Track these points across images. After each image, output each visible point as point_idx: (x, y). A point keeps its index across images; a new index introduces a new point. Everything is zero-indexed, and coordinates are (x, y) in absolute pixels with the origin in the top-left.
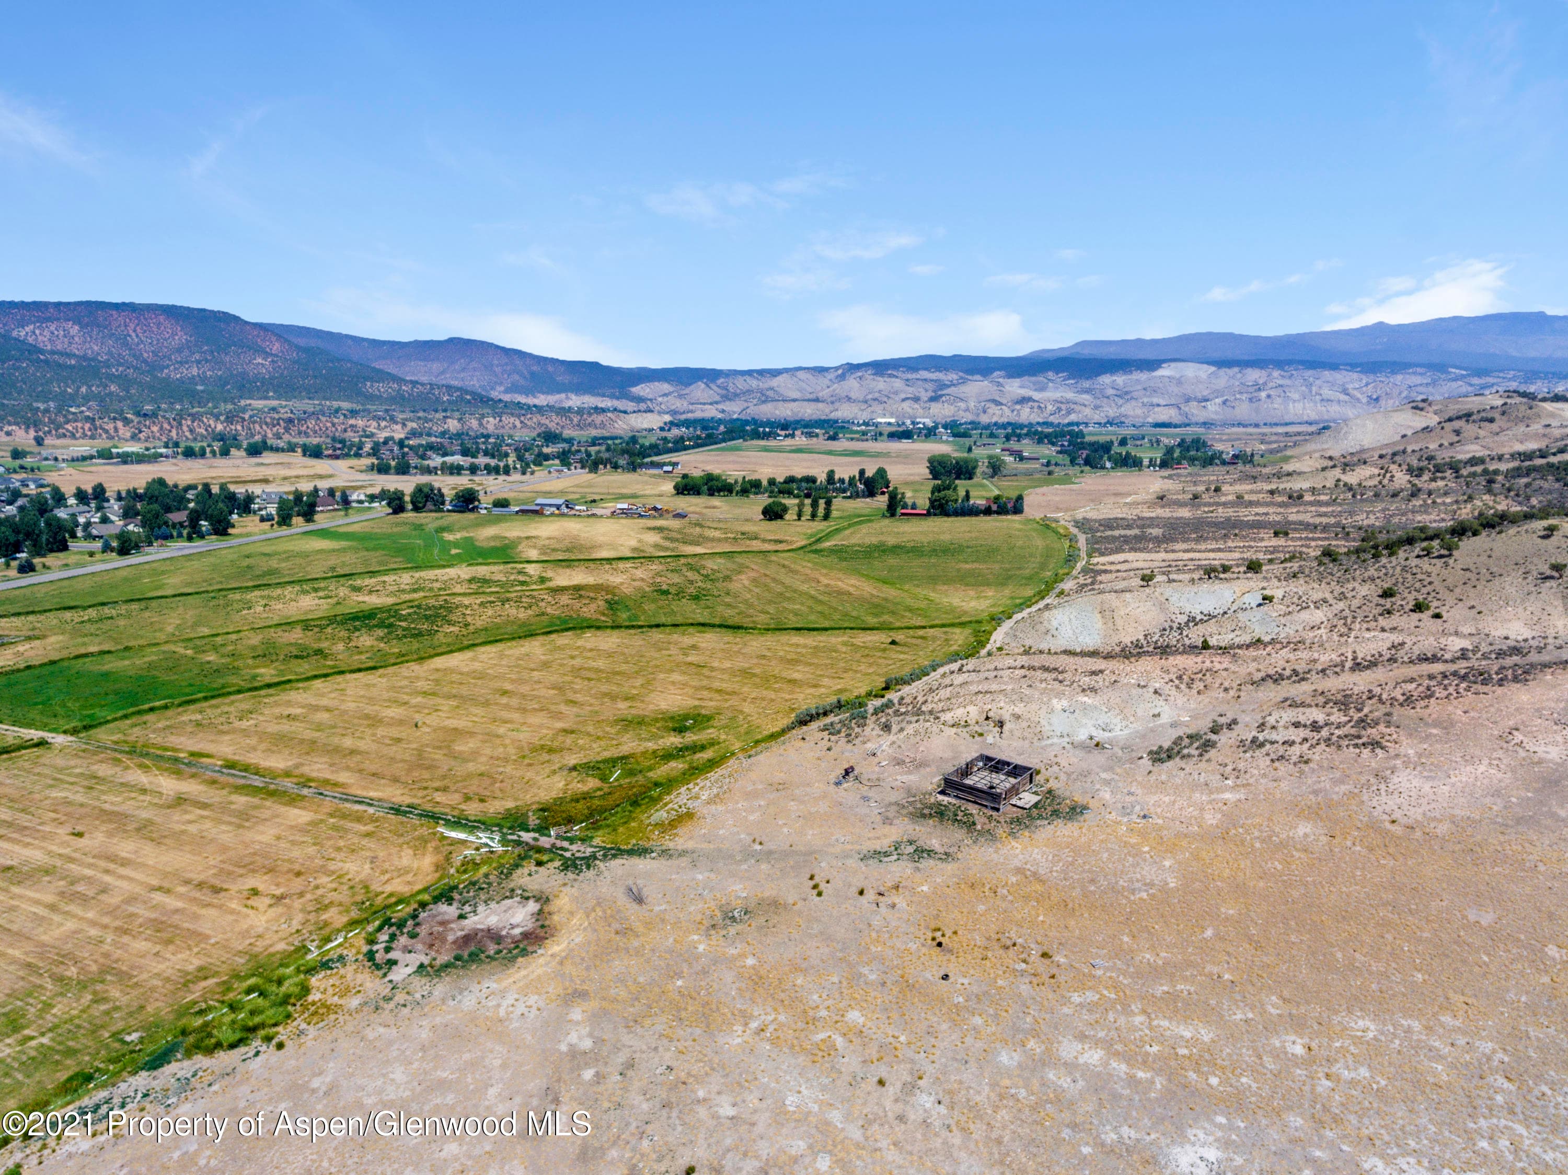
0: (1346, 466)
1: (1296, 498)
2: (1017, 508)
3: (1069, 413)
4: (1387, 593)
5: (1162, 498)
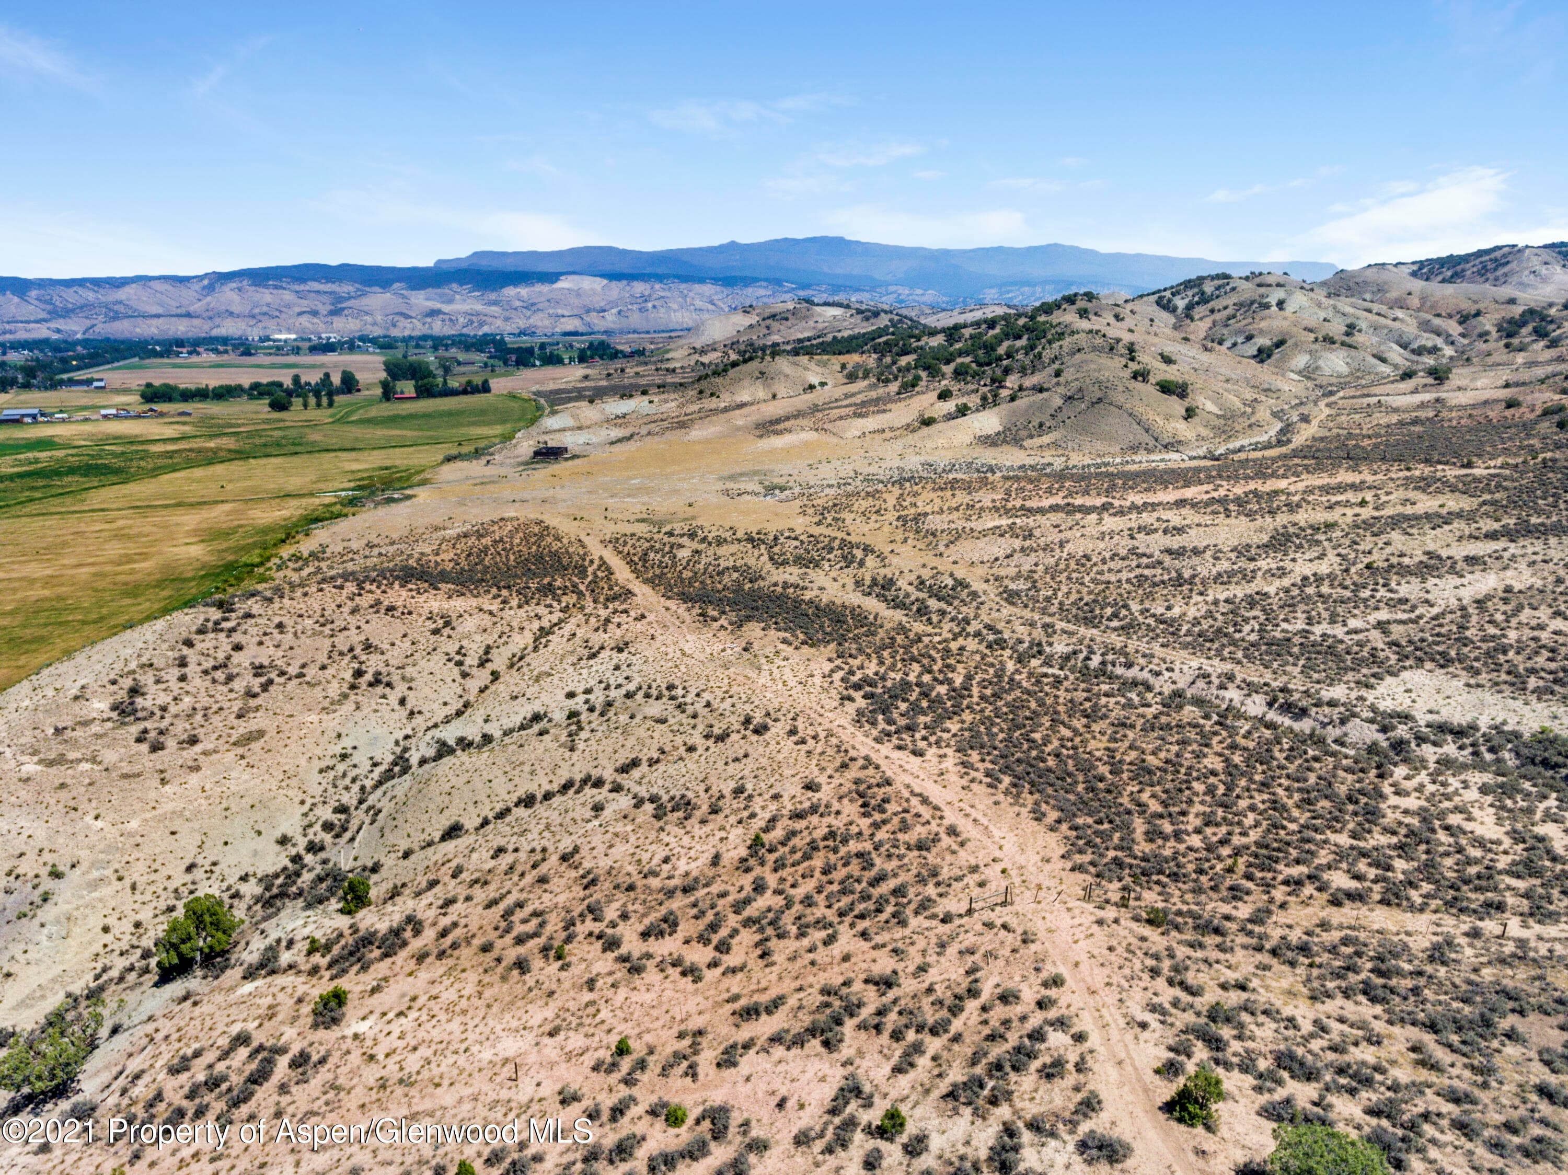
0: (703, 352)
1: (672, 371)
2: (485, 389)
3: (481, 324)
4: (701, 392)
5: (586, 377)
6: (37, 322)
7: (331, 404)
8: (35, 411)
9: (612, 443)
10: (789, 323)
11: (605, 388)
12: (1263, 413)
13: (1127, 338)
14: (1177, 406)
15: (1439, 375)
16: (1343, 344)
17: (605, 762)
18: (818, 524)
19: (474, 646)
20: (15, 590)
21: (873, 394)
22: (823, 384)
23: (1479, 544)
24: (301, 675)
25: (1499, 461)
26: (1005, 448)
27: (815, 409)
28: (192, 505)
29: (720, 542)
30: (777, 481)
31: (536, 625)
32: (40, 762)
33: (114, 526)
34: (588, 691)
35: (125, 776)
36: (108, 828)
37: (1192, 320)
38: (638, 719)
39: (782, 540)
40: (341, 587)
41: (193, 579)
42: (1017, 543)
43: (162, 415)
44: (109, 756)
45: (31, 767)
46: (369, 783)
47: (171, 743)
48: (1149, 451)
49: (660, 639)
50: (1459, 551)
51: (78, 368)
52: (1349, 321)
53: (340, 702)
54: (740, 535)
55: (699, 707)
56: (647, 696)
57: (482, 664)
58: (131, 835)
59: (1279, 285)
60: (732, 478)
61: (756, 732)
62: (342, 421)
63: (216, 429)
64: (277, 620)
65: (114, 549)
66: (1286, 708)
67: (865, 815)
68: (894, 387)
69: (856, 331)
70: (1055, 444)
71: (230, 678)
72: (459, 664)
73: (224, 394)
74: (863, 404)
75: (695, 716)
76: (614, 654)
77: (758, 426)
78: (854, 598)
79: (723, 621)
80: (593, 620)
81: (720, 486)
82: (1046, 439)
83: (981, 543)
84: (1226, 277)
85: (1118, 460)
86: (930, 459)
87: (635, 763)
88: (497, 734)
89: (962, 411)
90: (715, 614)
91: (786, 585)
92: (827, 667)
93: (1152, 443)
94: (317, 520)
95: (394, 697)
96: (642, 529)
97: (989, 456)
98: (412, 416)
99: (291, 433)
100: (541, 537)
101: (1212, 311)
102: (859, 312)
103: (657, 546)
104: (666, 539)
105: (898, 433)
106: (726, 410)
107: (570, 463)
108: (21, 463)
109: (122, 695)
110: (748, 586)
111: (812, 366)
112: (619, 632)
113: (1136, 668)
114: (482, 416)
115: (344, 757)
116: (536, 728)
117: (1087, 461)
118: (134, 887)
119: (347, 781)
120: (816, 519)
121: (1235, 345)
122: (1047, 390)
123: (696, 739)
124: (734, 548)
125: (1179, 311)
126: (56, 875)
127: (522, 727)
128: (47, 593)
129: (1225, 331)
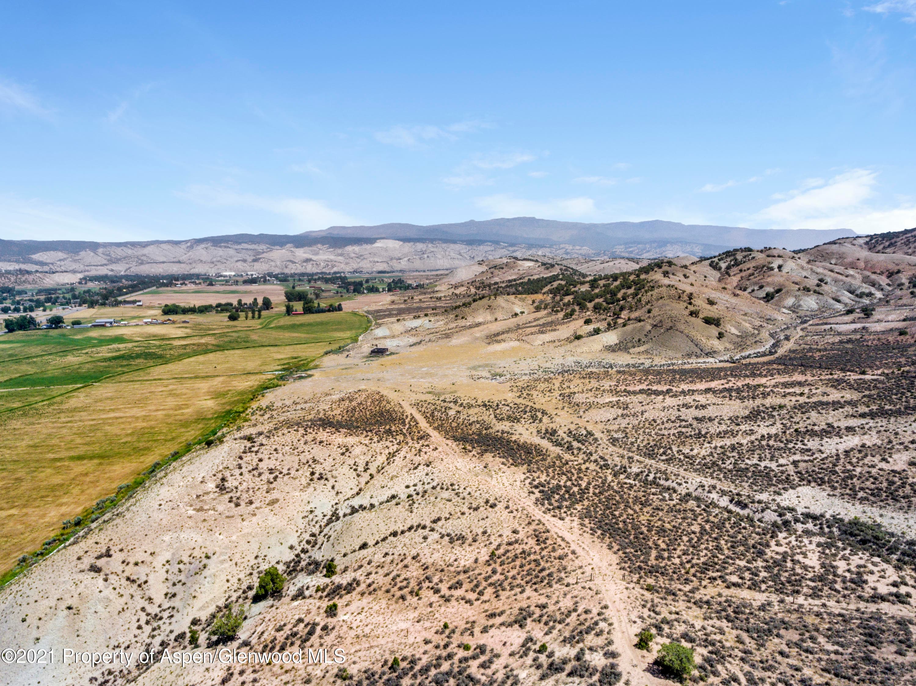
0: (456, 287)
1: (439, 299)
2: (340, 308)
3: (333, 267)
4: (457, 316)
5: (393, 302)
6: (101, 265)
7: (259, 317)
8: (112, 320)
9: (411, 346)
10: (504, 271)
11: (404, 309)
12: (765, 334)
13: (689, 289)
14: (714, 331)
15: (867, 312)
16: (815, 292)
17: (426, 518)
18: (519, 397)
19: (361, 462)
20: (130, 423)
21: (549, 319)
22: (522, 313)
23: (855, 420)
24: (289, 474)
25: (879, 372)
26: (619, 353)
27: (518, 327)
28: (203, 377)
29: (470, 406)
30: (498, 371)
31: (387, 451)
32: (194, 509)
33: (167, 389)
34: (415, 485)
35: (228, 517)
36: (225, 539)
37: (729, 276)
38: (439, 499)
39: (501, 406)
40: (297, 431)
41: (212, 419)
42: (620, 412)
43: (174, 322)
44: (220, 508)
45: (191, 512)
46: (323, 524)
47: (243, 504)
48: (697, 357)
49: (445, 460)
50: (843, 424)
51: (126, 293)
52: (820, 277)
53: (307, 487)
54: (479, 402)
55: (465, 494)
56: (442, 488)
57: (365, 471)
58: (233, 542)
59: (779, 256)
60: (474, 368)
61: (491, 507)
62: (265, 327)
63: (204, 331)
64: (274, 447)
65: (171, 402)
66: (739, 504)
67: (538, 544)
68: (561, 315)
69: (542, 275)
70: (646, 352)
71: (260, 475)
72: (355, 470)
73: (204, 310)
74: (544, 325)
75: (464, 499)
76: (425, 467)
77: (487, 337)
78: (537, 440)
79: (474, 452)
80: (413, 450)
81: (468, 373)
82: (642, 349)
83: (601, 411)
84: (749, 250)
85: (680, 362)
86: (579, 359)
87: (439, 519)
88: (377, 504)
89: (597, 331)
90: (470, 448)
91: (503, 432)
92: (523, 477)
93: (699, 352)
94: (267, 388)
95: (329, 485)
96: (430, 398)
97: (611, 358)
98: (302, 325)
99: (242, 334)
100: (380, 401)
101: (741, 271)
102: (543, 264)
103: (438, 408)
104: (442, 404)
105: (562, 343)
106: (470, 327)
107: (390, 357)
108: (111, 351)
109: (219, 481)
110: (484, 432)
111: (517, 301)
112: (426, 457)
113: (670, 481)
114: (340, 326)
115: (312, 512)
116: (394, 502)
117: (663, 362)
118: (236, 564)
119: (314, 523)
120: (518, 394)
121: (753, 291)
122: (643, 320)
123: (465, 509)
124: (476, 410)
125: (723, 270)
126: (208, 557)
127: (388, 501)
128: (145, 424)
129: (748, 283)
